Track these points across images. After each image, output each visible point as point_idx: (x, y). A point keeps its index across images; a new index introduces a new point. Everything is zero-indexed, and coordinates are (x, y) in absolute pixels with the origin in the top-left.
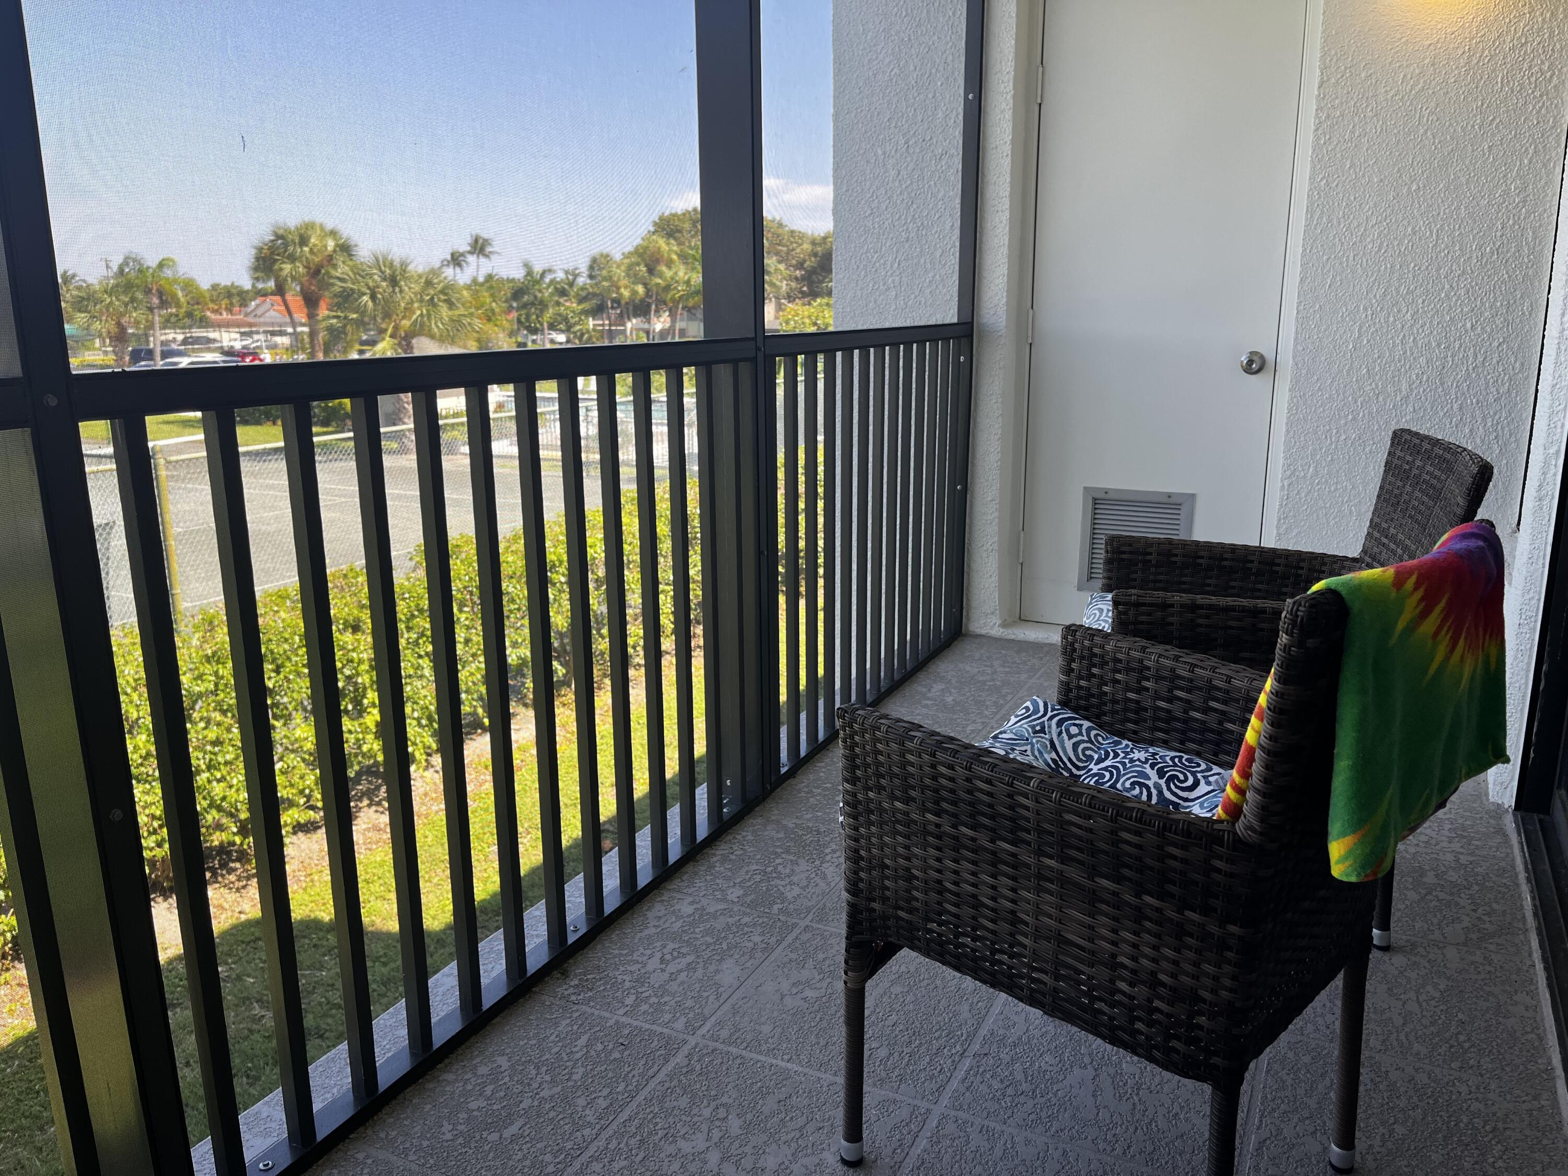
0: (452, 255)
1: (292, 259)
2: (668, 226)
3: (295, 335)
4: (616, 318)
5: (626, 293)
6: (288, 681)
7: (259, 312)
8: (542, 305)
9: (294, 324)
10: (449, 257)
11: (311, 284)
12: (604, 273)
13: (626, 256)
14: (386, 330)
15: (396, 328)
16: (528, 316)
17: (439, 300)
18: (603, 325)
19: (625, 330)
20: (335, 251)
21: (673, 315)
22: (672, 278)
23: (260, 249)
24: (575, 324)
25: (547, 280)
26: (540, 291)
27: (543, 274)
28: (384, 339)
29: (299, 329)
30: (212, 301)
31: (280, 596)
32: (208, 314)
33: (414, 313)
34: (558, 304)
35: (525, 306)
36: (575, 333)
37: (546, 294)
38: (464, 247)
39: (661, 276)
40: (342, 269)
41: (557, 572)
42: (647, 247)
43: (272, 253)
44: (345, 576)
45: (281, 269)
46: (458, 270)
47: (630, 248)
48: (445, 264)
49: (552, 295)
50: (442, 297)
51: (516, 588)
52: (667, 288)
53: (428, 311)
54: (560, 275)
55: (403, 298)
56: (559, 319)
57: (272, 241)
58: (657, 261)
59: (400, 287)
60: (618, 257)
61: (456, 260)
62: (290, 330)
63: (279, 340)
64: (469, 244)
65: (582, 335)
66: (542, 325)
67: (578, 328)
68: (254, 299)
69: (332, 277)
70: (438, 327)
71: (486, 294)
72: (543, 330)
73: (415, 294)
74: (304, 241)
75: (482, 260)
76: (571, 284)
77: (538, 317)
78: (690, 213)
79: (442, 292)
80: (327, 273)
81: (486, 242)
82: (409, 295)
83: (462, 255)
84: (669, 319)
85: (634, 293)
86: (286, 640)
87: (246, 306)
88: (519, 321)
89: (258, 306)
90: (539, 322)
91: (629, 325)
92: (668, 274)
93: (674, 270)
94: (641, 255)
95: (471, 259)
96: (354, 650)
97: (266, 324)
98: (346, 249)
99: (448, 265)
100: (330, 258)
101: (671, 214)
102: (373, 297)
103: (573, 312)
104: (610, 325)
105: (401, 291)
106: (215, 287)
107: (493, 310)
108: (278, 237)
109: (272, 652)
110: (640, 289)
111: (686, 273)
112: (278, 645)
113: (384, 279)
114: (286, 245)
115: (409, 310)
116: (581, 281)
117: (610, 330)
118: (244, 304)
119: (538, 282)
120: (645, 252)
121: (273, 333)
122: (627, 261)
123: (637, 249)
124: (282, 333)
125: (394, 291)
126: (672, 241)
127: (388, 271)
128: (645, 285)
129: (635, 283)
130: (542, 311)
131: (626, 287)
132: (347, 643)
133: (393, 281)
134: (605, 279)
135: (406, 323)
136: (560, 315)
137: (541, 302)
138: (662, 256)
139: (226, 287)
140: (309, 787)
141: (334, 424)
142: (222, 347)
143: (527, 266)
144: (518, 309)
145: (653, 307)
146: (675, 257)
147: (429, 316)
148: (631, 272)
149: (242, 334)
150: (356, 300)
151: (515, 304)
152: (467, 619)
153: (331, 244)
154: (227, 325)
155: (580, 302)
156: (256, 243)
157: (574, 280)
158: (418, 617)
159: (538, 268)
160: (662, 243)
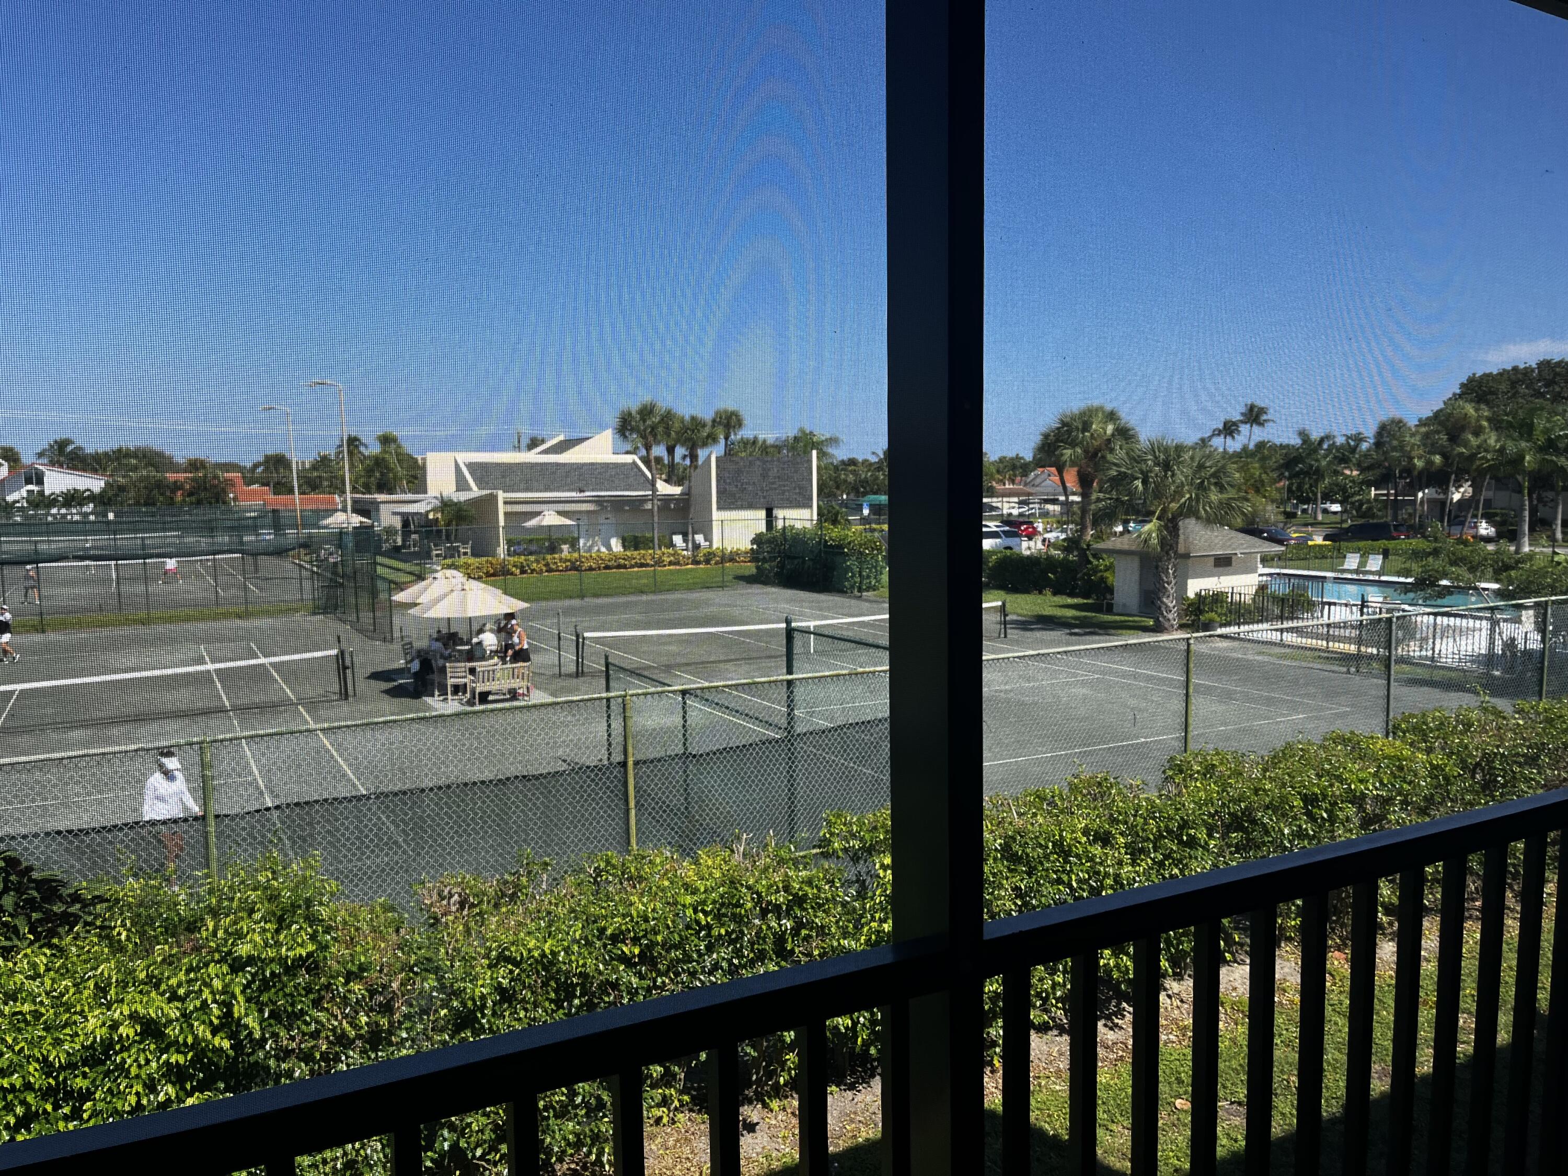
0: (1225, 424)
1: (1073, 444)
2: (1480, 388)
3: (1067, 504)
4: (1404, 487)
5: (1419, 463)
6: (1038, 884)
7: (1038, 481)
8: (1319, 474)
9: (1066, 492)
10: (1221, 426)
11: (1088, 466)
12: (1395, 443)
13: (1422, 423)
14: (1154, 513)
15: (1164, 511)
16: (1300, 488)
17: (1209, 483)
18: (1387, 495)
19: (1415, 501)
20: (1113, 435)
21: (1476, 487)
22: (1479, 447)
23: (1046, 436)
24: (1354, 494)
25: (1325, 446)
26: (1317, 460)
27: (1322, 441)
28: (1151, 521)
29: (1071, 498)
30: (998, 472)
31: (1038, 796)
32: (994, 484)
33: (1183, 496)
34: (1336, 473)
35: (1297, 475)
36: (1353, 503)
37: (1324, 463)
38: (1237, 417)
39: (1466, 444)
40: (1119, 454)
41: (1320, 808)
42: (1451, 414)
43: (1057, 440)
44: (1100, 784)
45: (1062, 455)
46: (1229, 439)
47: (1427, 413)
48: (1217, 433)
49: (1330, 463)
50: (1212, 480)
51: (1271, 820)
52: (1472, 457)
53: (1197, 495)
54: (1340, 440)
55: (1174, 482)
56: (1336, 489)
57: (1058, 429)
58: (1463, 429)
59: (1173, 472)
60: (1412, 422)
61: (1229, 429)
62: (1062, 498)
63: (1050, 507)
64: (1242, 414)
65: (1361, 505)
66: (1315, 494)
67: (1357, 498)
68: (1034, 470)
69: (1108, 462)
70: (1205, 510)
71: (1257, 465)
72: (1316, 500)
73: (1186, 477)
74: (1086, 426)
75: (1256, 428)
76: (1353, 450)
77: (1311, 486)
78: (1508, 372)
79: (1214, 475)
80: (1103, 457)
81: (1262, 411)
82: (1180, 478)
83: (1235, 424)
84: (1470, 490)
85: (1430, 463)
86: (1041, 846)
87: (1026, 476)
88: (1290, 490)
89: (1037, 476)
90: (1312, 492)
91: (1420, 495)
92: (1474, 441)
93: (1482, 437)
94: (1441, 423)
95: (1244, 429)
96: (1101, 864)
97: (1043, 494)
98: (1124, 433)
99: (1219, 435)
100: (1109, 441)
101: (1485, 375)
102: (1145, 482)
103: (1353, 481)
104: (1396, 495)
105: (1173, 475)
106: (1002, 460)
107: (1262, 481)
108: (1064, 424)
109: (1027, 855)
110: (1437, 459)
111: (1497, 441)
112: (1033, 849)
113: (1158, 464)
114: (1069, 432)
115: (1179, 493)
116: (1364, 446)
117: (1396, 500)
118: (1025, 474)
119: (1315, 451)
120: (1448, 420)
121: (1047, 501)
122: (1423, 429)
123: (1437, 414)
124: (1054, 502)
125: (1165, 476)
126: (1483, 406)
127: (1162, 456)
128: (1445, 456)
129: (1430, 453)
130: (1317, 481)
131: (1420, 458)
132: (1095, 855)
133: (1167, 466)
134: (1394, 449)
135: (1174, 506)
136: (1337, 485)
137: (1318, 471)
138: (1469, 423)
139: (1012, 459)
140: (1046, 991)
141: (1094, 596)
142: (1002, 515)
143: (1303, 434)
144: (1289, 478)
145: (1453, 477)
146: (1485, 424)
147: (1198, 499)
148: (1429, 441)
149: (1020, 503)
150: (1129, 484)
151: (1287, 474)
152: (1215, 845)
153: (1110, 428)
154: (1010, 494)
155: (1362, 470)
156: (1044, 430)
157: (1357, 446)
158: (1165, 838)
159: (1315, 436)
160: (1470, 409)
